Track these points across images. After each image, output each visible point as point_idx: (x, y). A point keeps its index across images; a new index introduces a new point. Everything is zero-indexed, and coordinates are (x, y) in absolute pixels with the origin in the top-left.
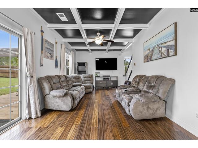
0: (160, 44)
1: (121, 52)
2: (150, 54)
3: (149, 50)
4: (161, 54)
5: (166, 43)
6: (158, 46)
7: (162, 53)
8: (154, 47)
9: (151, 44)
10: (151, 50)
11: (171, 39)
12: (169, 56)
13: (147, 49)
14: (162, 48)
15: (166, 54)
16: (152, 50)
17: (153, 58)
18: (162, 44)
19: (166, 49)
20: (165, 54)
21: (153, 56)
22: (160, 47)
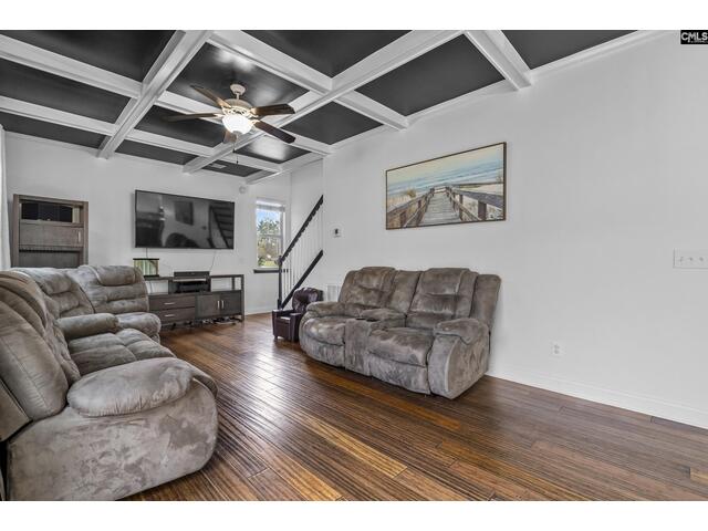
0: (454, 185)
1: (249, 182)
2: (417, 206)
3: (411, 194)
4: (458, 212)
5: (475, 185)
6: (447, 188)
7: (461, 210)
8: (432, 190)
9: (419, 180)
10: (419, 195)
11: (494, 180)
12: (484, 220)
13: (402, 190)
14: (461, 196)
15: (475, 212)
16: (425, 197)
17: (425, 219)
18: (461, 186)
19: (477, 202)
20: (471, 212)
21: (426, 215)
22: (454, 194)
